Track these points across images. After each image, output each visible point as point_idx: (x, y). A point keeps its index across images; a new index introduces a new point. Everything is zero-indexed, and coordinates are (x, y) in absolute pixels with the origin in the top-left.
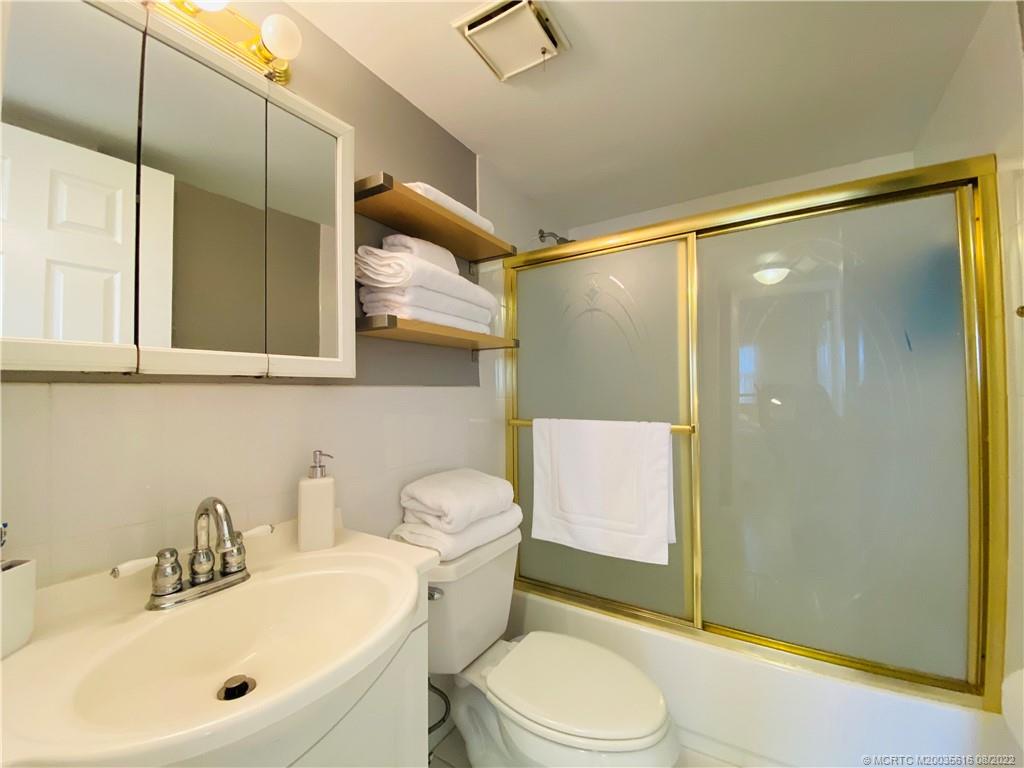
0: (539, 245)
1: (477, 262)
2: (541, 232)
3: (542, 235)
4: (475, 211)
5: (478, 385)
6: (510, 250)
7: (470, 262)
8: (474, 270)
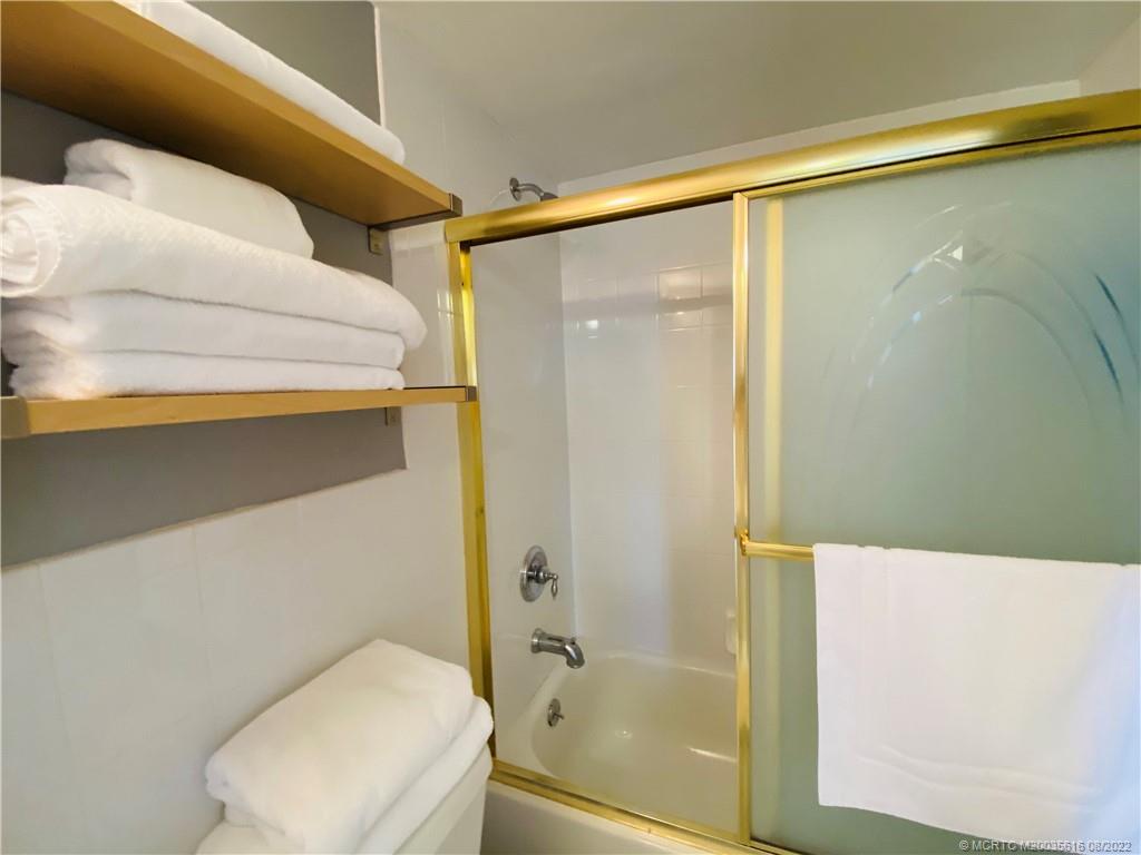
0: (511, 203)
1: (385, 227)
2: (514, 183)
3: (515, 188)
4: (379, 123)
5: (403, 467)
6: (447, 205)
7: (370, 227)
8: (381, 245)
